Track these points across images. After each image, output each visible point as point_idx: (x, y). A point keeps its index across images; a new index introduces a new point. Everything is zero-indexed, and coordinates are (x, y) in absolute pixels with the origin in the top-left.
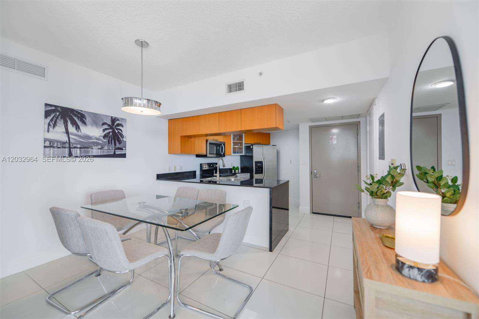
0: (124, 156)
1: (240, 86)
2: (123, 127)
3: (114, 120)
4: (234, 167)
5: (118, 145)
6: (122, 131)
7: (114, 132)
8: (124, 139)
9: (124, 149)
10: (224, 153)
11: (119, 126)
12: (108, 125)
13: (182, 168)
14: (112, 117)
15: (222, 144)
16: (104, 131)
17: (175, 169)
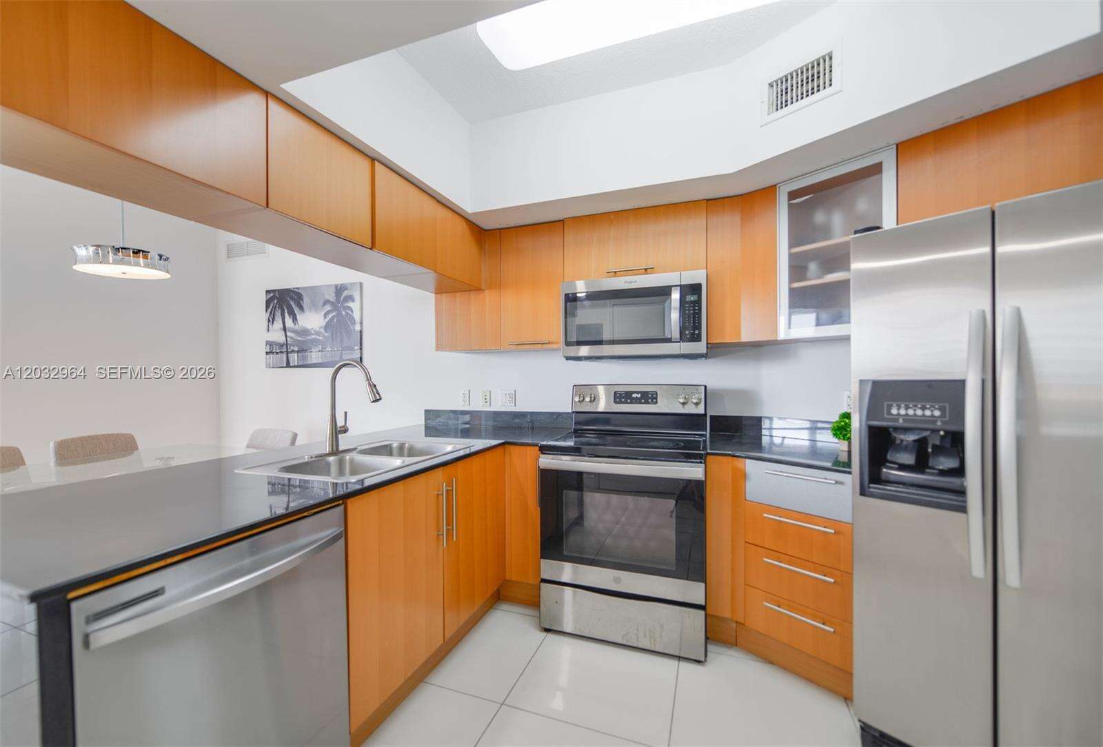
3: (339, 291)
5: (346, 342)
7: (339, 314)
9: (356, 348)
10: (697, 332)
11: (347, 302)
12: (332, 303)
13: (514, 397)
14: (336, 286)
15: (673, 288)
16: (325, 315)
17: (488, 400)
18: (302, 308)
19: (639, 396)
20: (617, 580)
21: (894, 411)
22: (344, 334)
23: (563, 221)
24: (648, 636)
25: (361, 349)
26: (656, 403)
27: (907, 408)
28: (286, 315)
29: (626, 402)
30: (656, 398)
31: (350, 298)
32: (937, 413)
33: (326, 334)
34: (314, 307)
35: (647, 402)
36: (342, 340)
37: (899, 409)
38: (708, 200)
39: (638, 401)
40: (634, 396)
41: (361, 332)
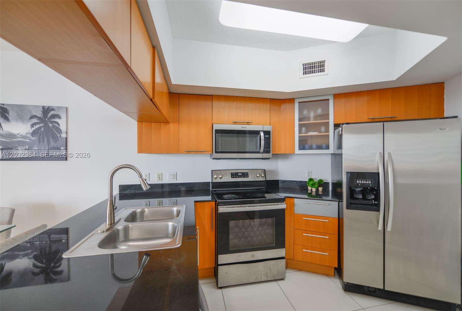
3: (46, 110)
4: (311, 180)
6: (58, 124)
9: (62, 148)
10: (269, 149)
11: (54, 118)
12: (39, 118)
13: (176, 176)
14: (43, 107)
15: (260, 132)
16: (32, 125)
17: (161, 178)
18: (7, 119)
19: (241, 174)
20: (253, 256)
21: (358, 182)
22: (51, 139)
23: (212, 95)
24: (265, 275)
25: (66, 149)
26: (248, 177)
27: (361, 181)
29: (236, 177)
30: (248, 175)
31: (59, 117)
32: (370, 182)
33: (33, 138)
35: (244, 177)
36: (49, 143)
37: (359, 181)
38: (271, 99)
39: (240, 176)
40: (239, 174)
41: (66, 138)
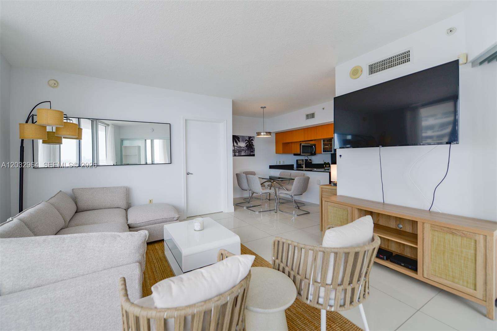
0: (254, 155)
1: (312, 116)
2: (253, 140)
3: (250, 138)
4: (325, 163)
5: (251, 150)
6: (252, 142)
7: (250, 143)
8: (254, 147)
12: (248, 141)
14: (249, 137)
16: (246, 143)
18: (239, 141)
28: (235, 142)
31: (252, 140)
33: (246, 148)
34: (243, 141)
